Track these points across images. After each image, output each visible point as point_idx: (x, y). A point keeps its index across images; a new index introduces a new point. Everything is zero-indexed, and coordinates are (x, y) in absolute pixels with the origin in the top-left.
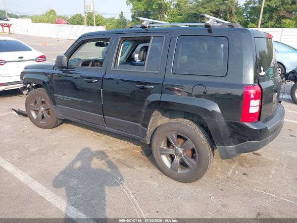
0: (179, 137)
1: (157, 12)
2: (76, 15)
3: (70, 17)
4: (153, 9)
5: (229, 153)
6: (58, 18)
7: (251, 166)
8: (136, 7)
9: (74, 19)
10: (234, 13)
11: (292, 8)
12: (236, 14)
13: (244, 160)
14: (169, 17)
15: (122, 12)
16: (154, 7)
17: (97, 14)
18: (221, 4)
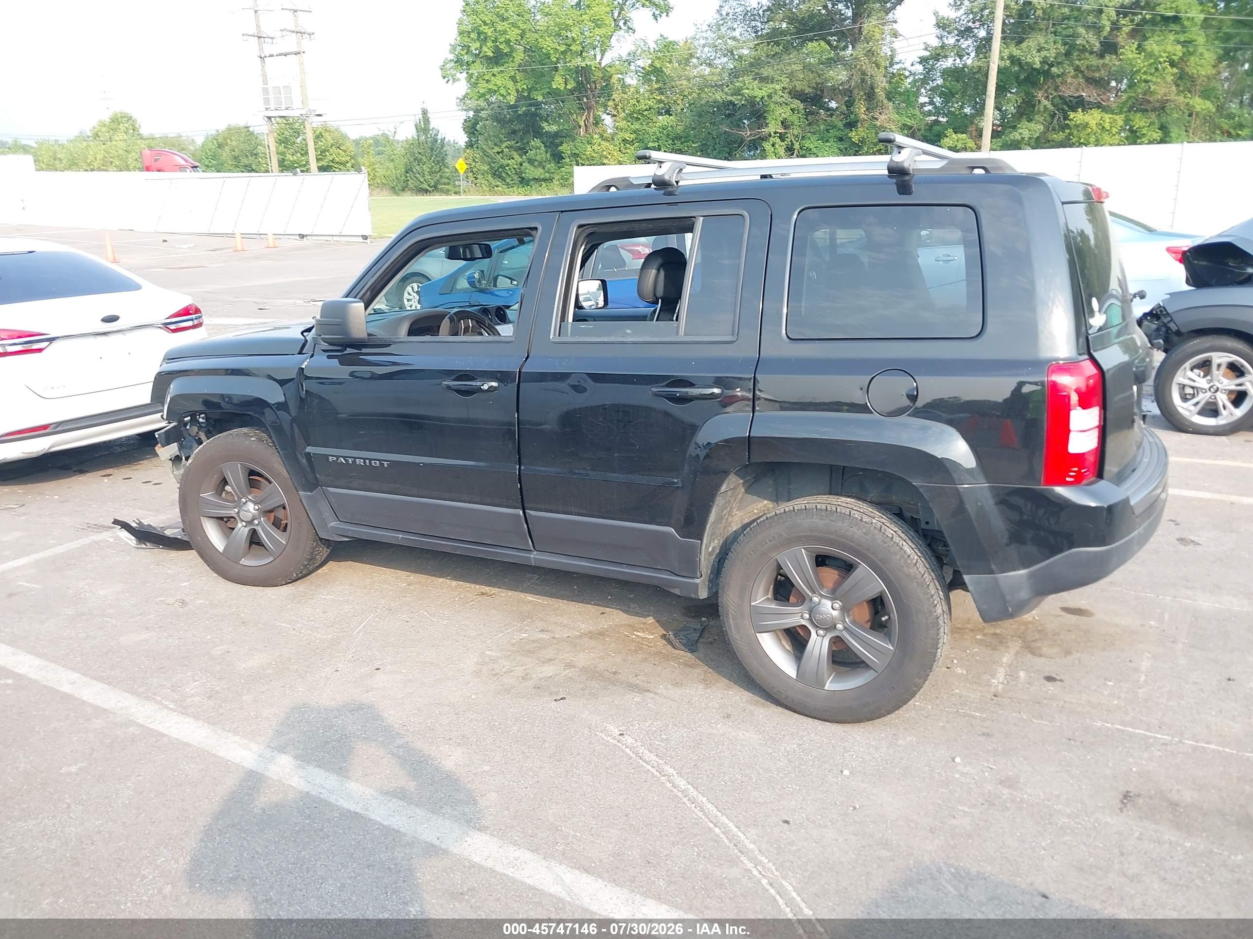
0: (821, 561)
1: (571, 105)
2: (229, 129)
3: (200, 141)
4: (553, 93)
5: (1008, 598)
6: (150, 148)
7: (1068, 653)
8: (482, 87)
9: (220, 146)
10: (881, 94)
11: (1104, 65)
12: (889, 99)
13: (1037, 636)
14: (623, 124)
15: (425, 112)
16: (558, 83)
17: (316, 122)
18: (830, 63)
